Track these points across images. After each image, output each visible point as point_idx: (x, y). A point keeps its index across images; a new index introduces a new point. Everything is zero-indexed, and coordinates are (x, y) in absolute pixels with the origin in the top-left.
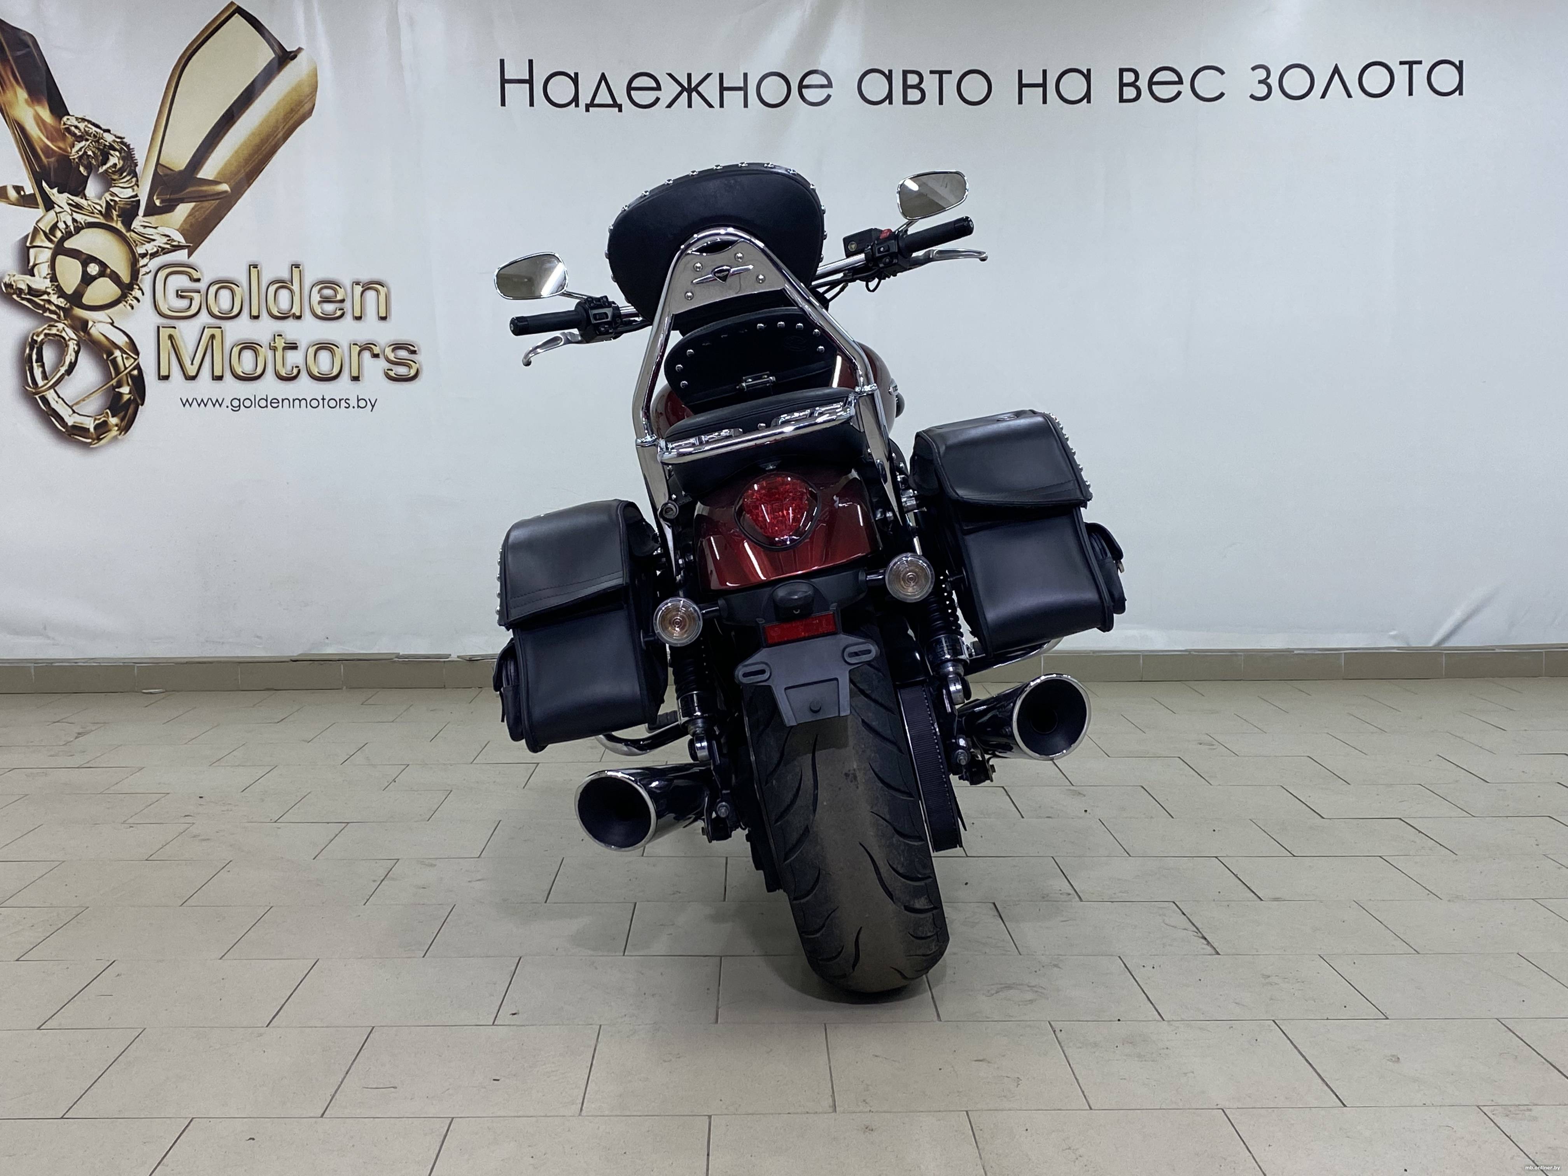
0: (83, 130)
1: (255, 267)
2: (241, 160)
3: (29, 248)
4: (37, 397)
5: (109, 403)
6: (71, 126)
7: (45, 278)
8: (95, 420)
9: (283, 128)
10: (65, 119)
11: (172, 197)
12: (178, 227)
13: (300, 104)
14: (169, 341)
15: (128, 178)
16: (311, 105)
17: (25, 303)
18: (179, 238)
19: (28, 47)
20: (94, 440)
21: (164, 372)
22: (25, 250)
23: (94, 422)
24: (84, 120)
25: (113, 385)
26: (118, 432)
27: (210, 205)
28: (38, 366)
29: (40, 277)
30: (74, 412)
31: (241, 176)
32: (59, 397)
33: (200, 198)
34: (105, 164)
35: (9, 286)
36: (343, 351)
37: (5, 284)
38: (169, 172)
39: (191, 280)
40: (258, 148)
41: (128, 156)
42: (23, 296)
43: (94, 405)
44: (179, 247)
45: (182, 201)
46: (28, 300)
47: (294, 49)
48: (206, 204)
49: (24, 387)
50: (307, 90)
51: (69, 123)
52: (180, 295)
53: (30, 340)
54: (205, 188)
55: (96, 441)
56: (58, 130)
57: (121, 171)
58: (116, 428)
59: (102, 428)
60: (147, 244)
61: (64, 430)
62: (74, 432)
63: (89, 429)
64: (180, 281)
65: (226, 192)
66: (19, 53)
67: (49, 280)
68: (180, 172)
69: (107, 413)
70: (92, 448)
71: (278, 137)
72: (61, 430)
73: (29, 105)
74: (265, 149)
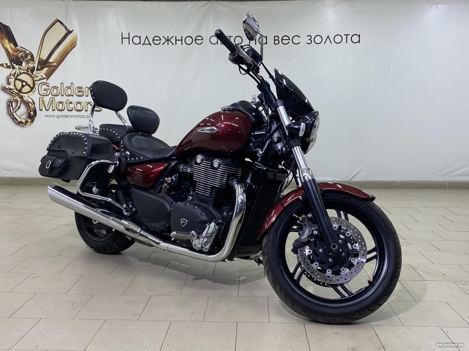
1: (62, 83)
2: (59, 57)
3: (9, 78)
4: (11, 114)
5: (28, 116)
8: (25, 120)
9: (69, 49)
10: (17, 47)
11: (43, 66)
12: (44, 74)
13: (73, 44)
14: (42, 101)
15: (32, 62)
16: (76, 44)
17: (8, 92)
18: (44, 76)
19: (8, 30)
21: (41, 109)
24: (22, 47)
25: (29, 112)
26: (30, 123)
28: (11, 107)
29: (12, 85)
30: (20, 118)
31: (59, 61)
33: (50, 66)
35: (4, 87)
36: (83, 104)
38: (42, 60)
39: (47, 86)
40: (63, 54)
41: (32, 56)
43: (25, 116)
44: (44, 79)
45: (45, 67)
46: (9, 91)
47: (72, 30)
48: (51, 68)
50: (75, 40)
51: (18, 48)
52: (45, 90)
53: (9, 101)
54: (51, 64)
55: (25, 125)
56: (15, 50)
57: (31, 60)
59: (27, 122)
60: (37, 78)
62: (20, 123)
63: (23, 122)
65: (55, 65)
66: (6, 31)
67: (14, 86)
68: (45, 60)
69: (28, 118)
71: (68, 52)
72: (17, 122)
73: (9, 44)
74: (65, 54)
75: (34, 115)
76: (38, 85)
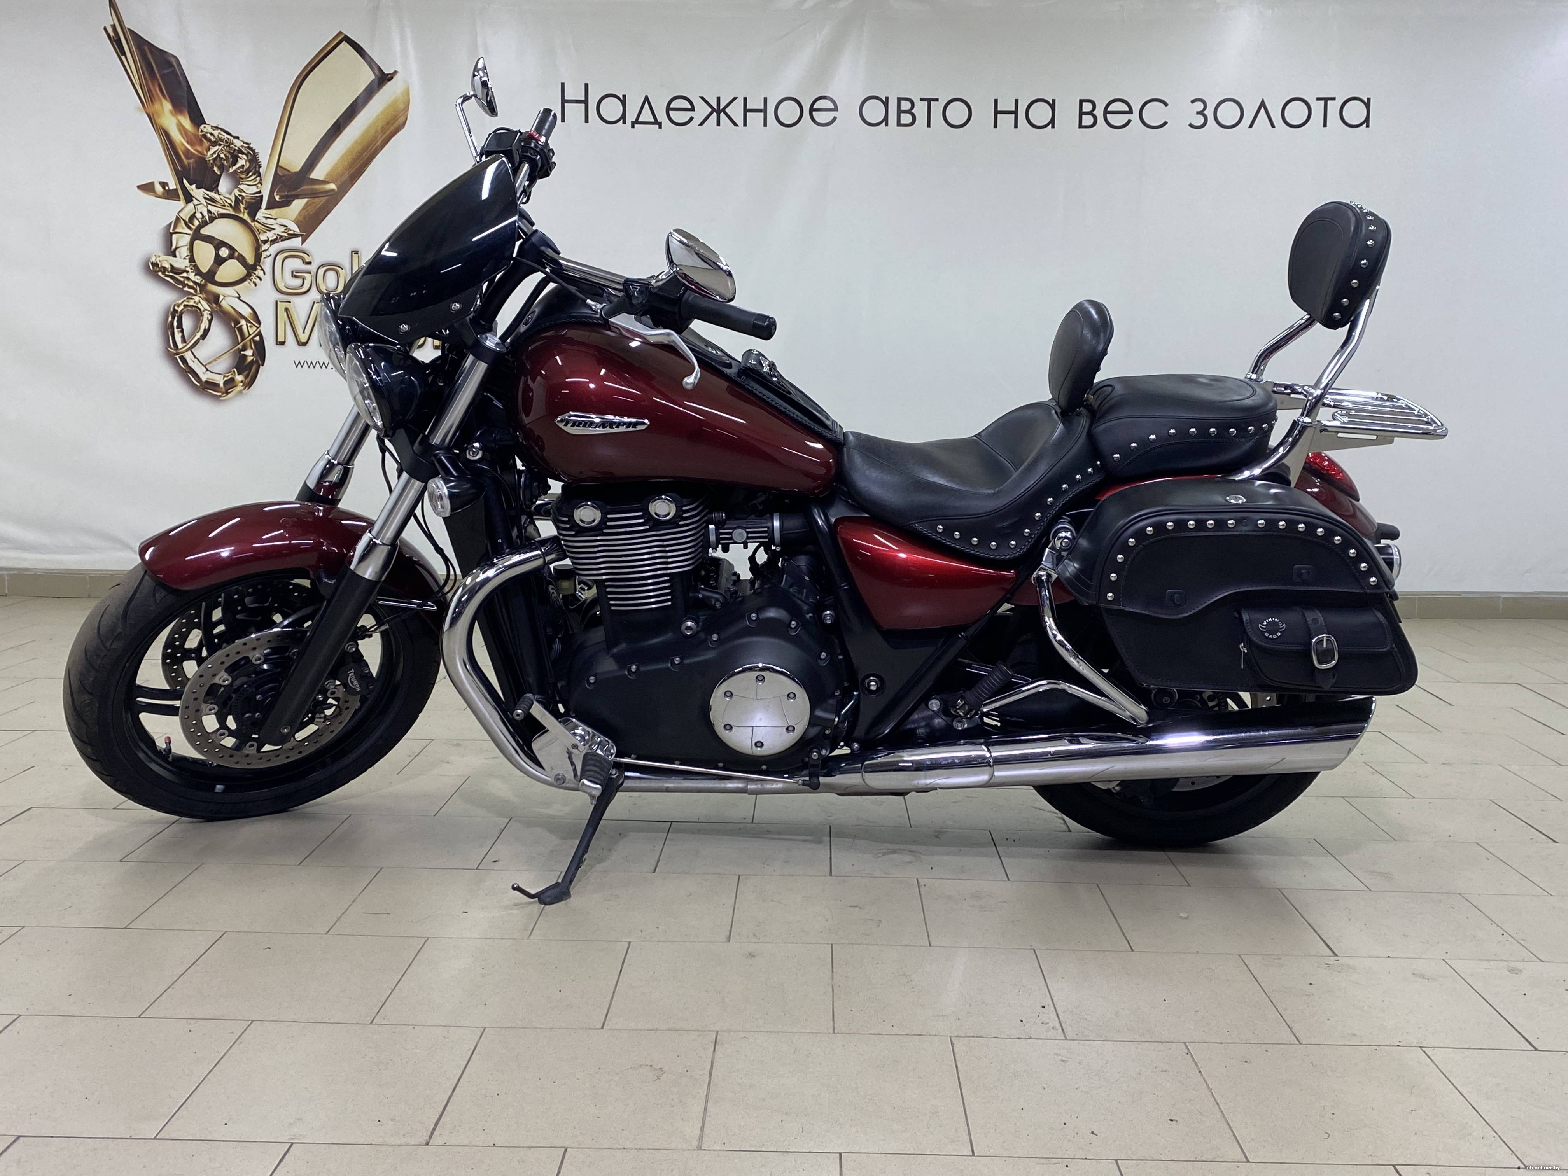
0: (217, 137)
1: (357, 253)
2: (346, 164)
3: (171, 234)
4: (177, 357)
5: (236, 364)
6: (207, 133)
7: (185, 259)
8: (224, 377)
9: (381, 137)
10: (202, 127)
11: (290, 193)
12: (293, 220)
13: (395, 118)
14: (285, 314)
15: (253, 177)
16: (404, 119)
17: (168, 279)
18: (295, 228)
19: (172, 66)
20: (223, 393)
21: (281, 339)
22: (168, 235)
23: (224, 378)
24: (217, 128)
25: (239, 348)
26: (243, 388)
27: (320, 201)
28: (178, 331)
29: (181, 257)
30: (207, 370)
31: (346, 177)
32: (195, 357)
33: (313, 195)
34: (235, 165)
35: (155, 265)
37: (152, 263)
38: (287, 173)
39: (303, 263)
40: (360, 154)
41: (254, 159)
42: (167, 273)
43: (224, 365)
44: (294, 236)
45: (298, 197)
46: (171, 277)
47: (392, 72)
48: (316, 200)
49: (167, 348)
50: (402, 106)
51: (205, 130)
52: (294, 276)
53: (172, 310)
54: (317, 187)
55: (224, 395)
56: (196, 136)
57: (248, 171)
58: (241, 384)
59: (230, 383)
60: (268, 232)
61: (199, 385)
62: (208, 386)
63: (219, 385)
64: (295, 264)
65: (333, 190)
66: (166, 72)
67: (188, 261)
68: (296, 173)
69: (234, 371)
70: (222, 400)
71: (377, 145)
72: (197, 385)
73: (173, 115)
74: (366, 155)
75: (257, 361)
76: (271, 259)
